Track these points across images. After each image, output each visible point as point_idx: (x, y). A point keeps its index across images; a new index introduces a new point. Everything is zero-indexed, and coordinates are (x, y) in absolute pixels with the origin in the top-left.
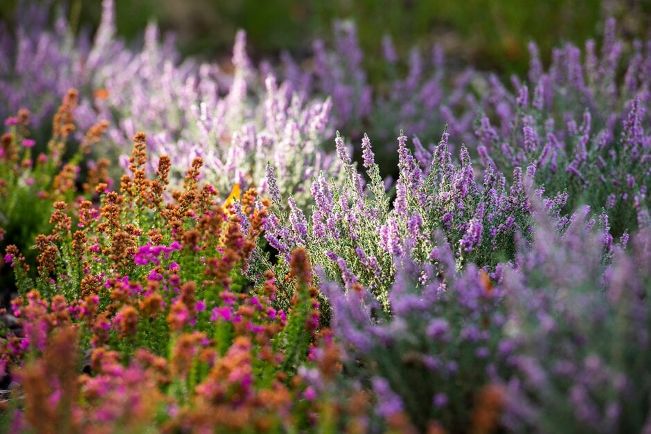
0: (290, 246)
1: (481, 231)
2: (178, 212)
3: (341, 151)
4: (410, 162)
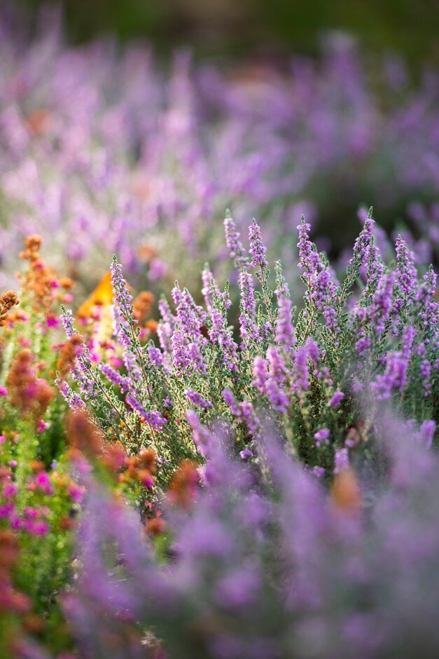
3: (231, 238)
4: (315, 262)
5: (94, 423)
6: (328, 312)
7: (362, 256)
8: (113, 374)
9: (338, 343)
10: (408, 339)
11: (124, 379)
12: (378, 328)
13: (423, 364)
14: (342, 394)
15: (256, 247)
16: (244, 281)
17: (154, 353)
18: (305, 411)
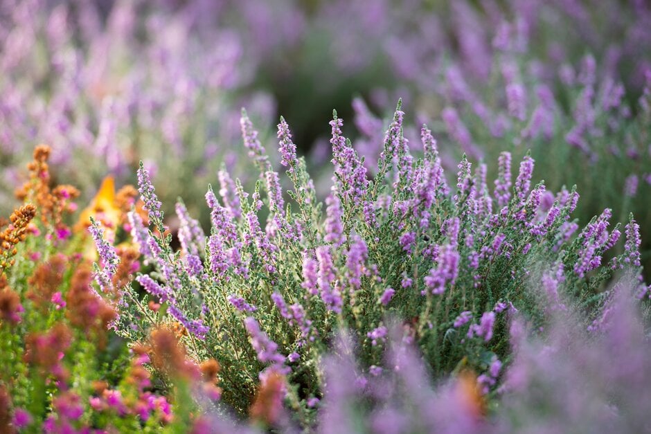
0: (176, 290)
1: (457, 264)
2: (11, 237)
3: (249, 137)
4: (350, 157)
5: (129, 336)
6: (367, 208)
7: (394, 148)
8: (152, 285)
9: (378, 239)
10: (455, 230)
11: (163, 289)
12: (422, 221)
13: (471, 255)
14: (393, 291)
15: (286, 146)
16: (271, 180)
17: (192, 260)
18: (356, 310)
